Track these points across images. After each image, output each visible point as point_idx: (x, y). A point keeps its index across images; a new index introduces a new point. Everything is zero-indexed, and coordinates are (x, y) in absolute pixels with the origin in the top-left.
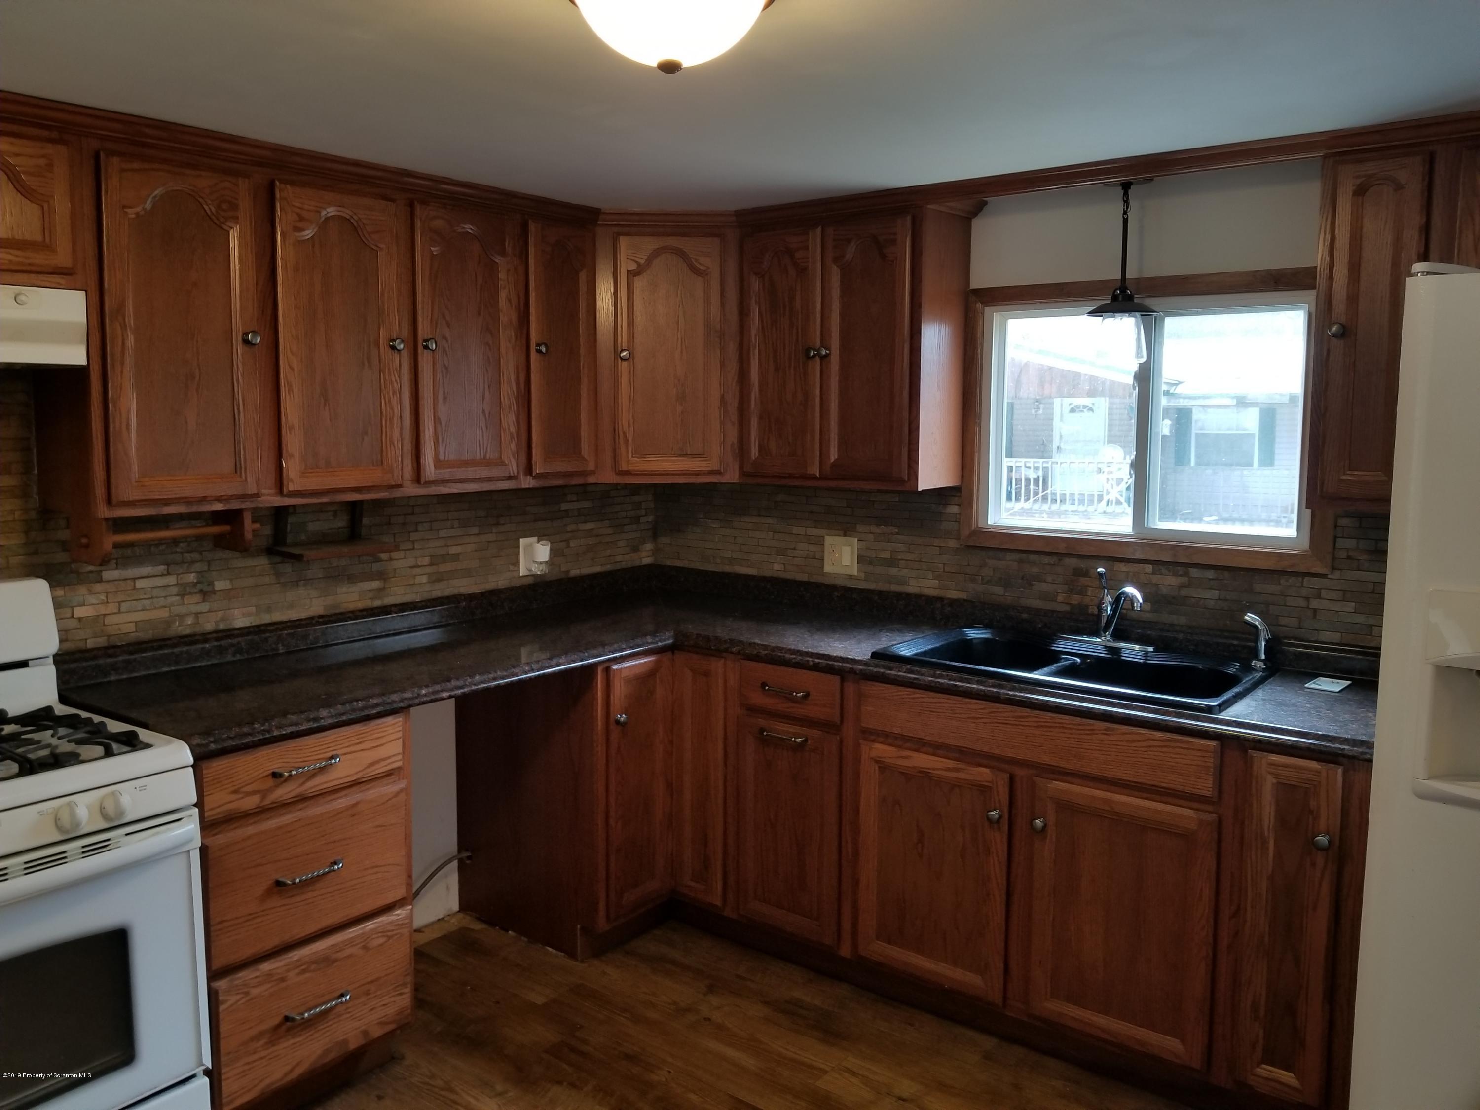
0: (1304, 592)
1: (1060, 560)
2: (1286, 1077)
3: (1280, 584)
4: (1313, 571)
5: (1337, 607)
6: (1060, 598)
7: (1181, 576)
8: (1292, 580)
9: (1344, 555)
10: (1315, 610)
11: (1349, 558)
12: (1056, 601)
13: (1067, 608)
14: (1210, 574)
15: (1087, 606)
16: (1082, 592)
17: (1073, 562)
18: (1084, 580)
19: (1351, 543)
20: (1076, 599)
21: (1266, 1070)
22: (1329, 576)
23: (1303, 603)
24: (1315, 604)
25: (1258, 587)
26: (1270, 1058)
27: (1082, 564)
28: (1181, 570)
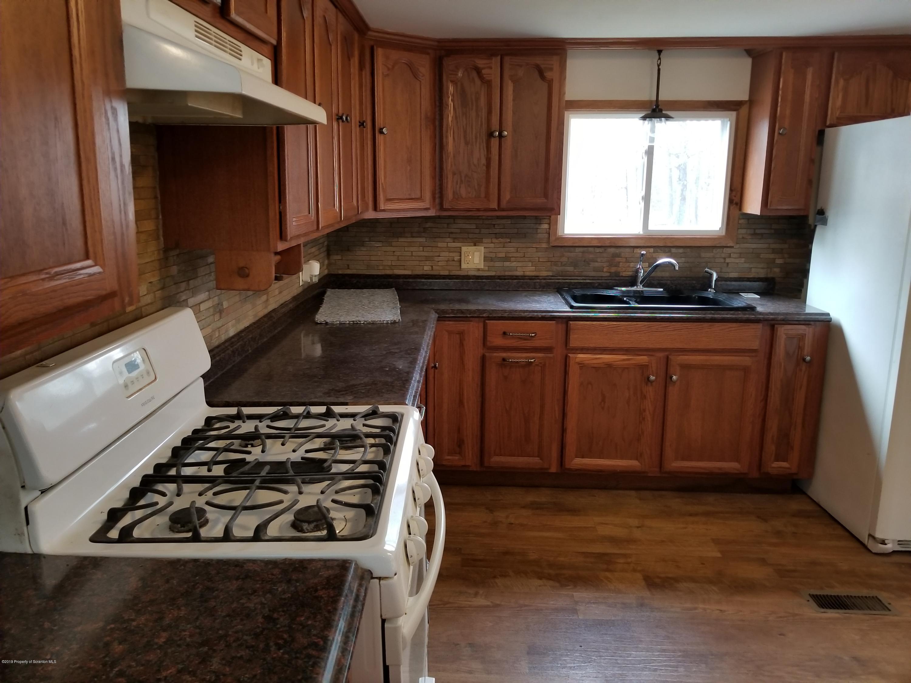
0: (723, 255)
1: (605, 250)
2: (784, 464)
3: (713, 253)
4: (728, 245)
5: (737, 261)
6: (605, 270)
7: (667, 253)
8: (719, 250)
9: (741, 236)
10: (728, 263)
11: (743, 238)
12: (603, 271)
13: (608, 274)
14: (681, 251)
15: (619, 272)
16: (617, 265)
17: (612, 250)
18: (618, 259)
19: (744, 231)
20: (613, 270)
21: (776, 464)
22: (734, 247)
23: (722, 260)
24: (728, 260)
25: (703, 255)
26: (777, 460)
27: (617, 251)
28: (667, 250)
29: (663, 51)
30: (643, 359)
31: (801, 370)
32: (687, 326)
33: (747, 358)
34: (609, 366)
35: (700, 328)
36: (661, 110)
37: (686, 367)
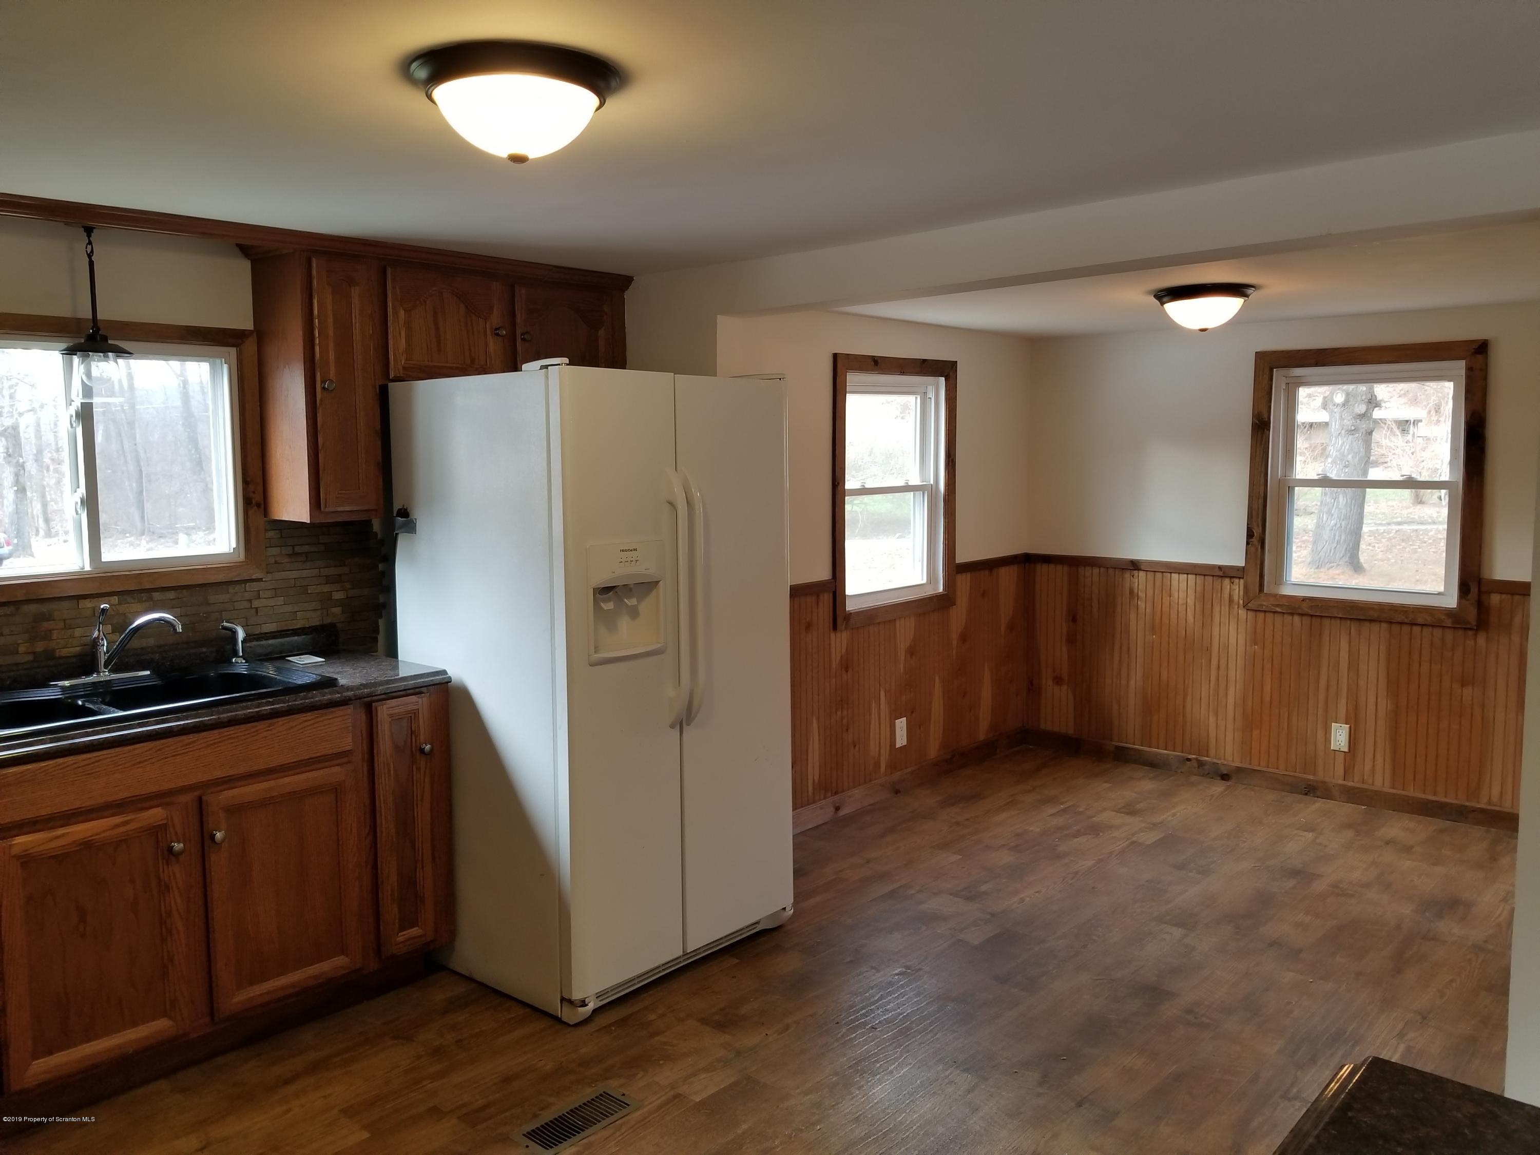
0: (247, 596)
1: (17, 609)
2: (415, 931)
3: (228, 593)
4: (254, 577)
5: (272, 602)
6: (22, 649)
7: (145, 601)
8: (237, 587)
9: (272, 560)
10: (256, 609)
11: (276, 562)
12: (17, 653)
13: (30, 657)
14: (171, 595)
15: (54, 651)
16: (47, 636)
17: (33, 608)
18: (46, 625)
19: (275, 551)
20: (40, 647)
21: (402, 936)
22: (264, 580)
23: (247, 605)
24: (256, 604)
25: (212, 599)
26: (402, 928)
27: (44, 608)
28: (144, 596)
29: (94, 230)
30: (155, 815)
31: (418, 769)
32: (230, 735)
33: (337, 769)
34: (87, 845)
35: (254, 732)
36: (105, 339)
37: (234, 810)
